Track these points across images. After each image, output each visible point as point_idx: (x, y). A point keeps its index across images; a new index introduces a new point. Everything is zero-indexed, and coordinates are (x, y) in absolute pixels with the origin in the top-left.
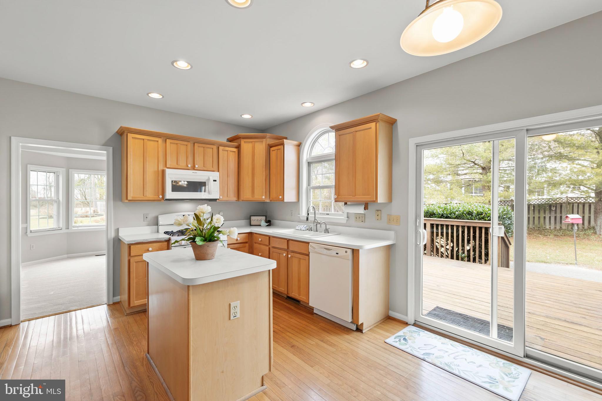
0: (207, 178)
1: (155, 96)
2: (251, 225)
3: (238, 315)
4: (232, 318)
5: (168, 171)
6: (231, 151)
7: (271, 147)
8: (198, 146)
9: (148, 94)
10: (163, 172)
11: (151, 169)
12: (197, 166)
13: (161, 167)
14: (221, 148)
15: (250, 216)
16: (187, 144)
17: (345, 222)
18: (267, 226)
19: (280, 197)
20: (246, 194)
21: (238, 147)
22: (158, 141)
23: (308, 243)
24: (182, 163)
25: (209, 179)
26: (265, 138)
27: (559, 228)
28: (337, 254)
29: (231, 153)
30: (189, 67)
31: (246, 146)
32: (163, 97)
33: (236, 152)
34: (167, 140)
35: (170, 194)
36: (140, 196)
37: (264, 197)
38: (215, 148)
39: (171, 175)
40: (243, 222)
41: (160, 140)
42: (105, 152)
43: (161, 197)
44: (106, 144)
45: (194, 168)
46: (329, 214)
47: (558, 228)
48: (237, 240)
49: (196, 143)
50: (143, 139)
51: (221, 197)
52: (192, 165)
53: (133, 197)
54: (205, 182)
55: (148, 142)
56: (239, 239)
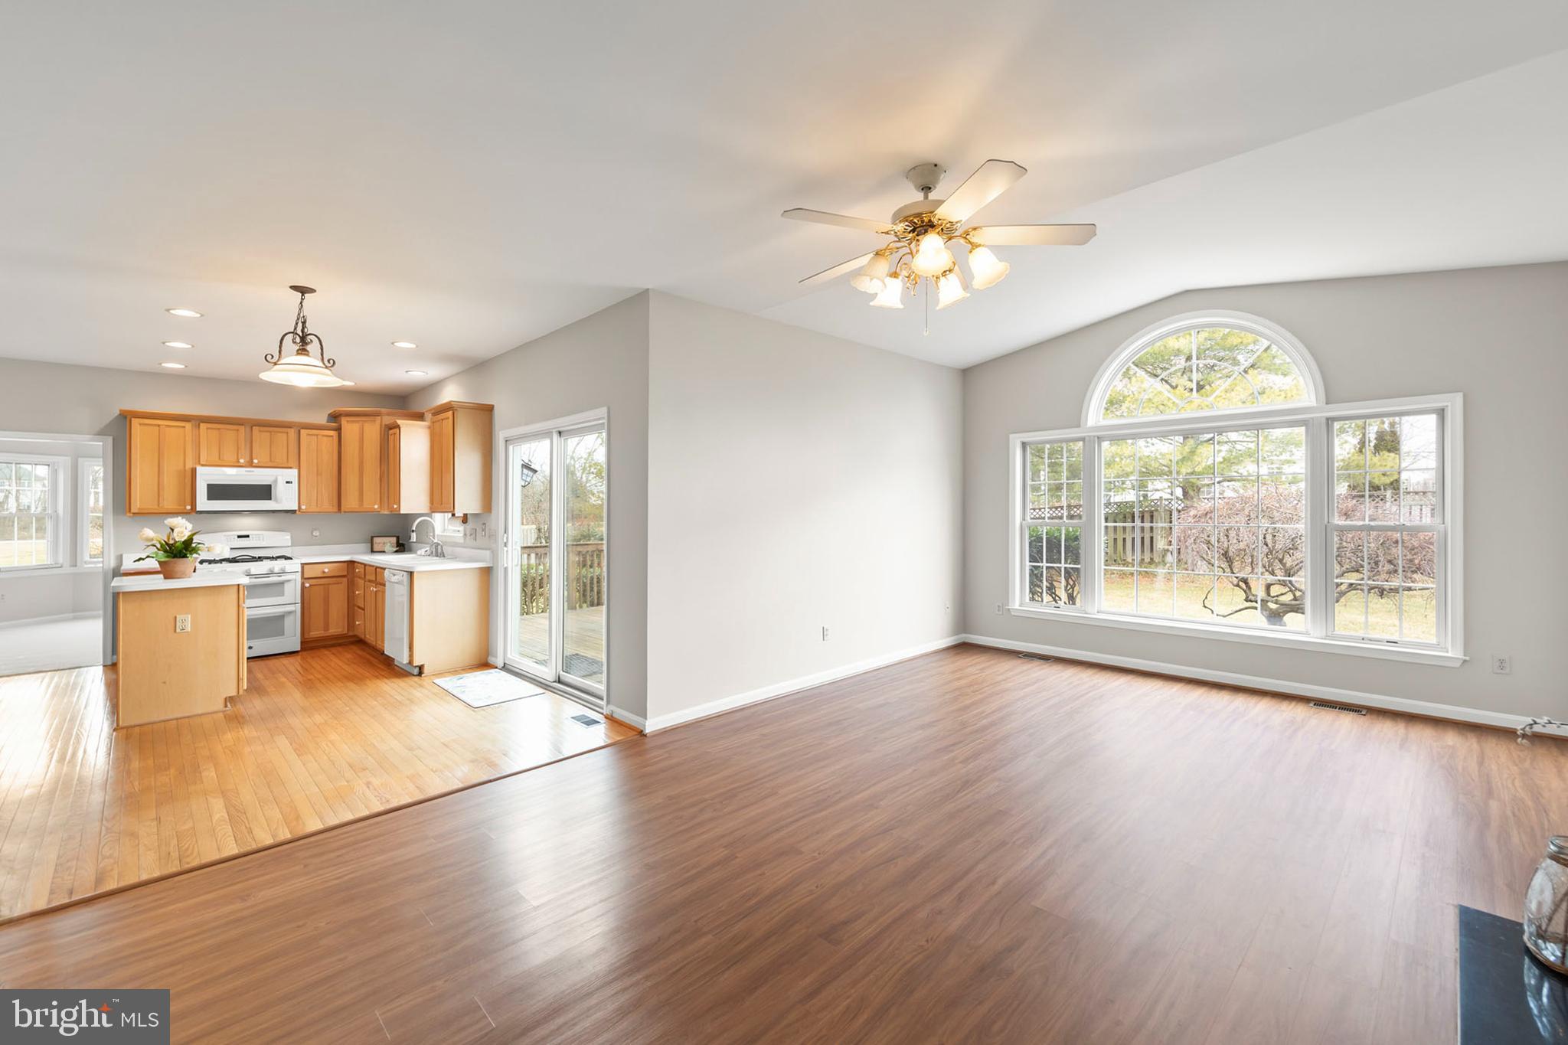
0: (273, 478)
1: (173, 365)
2: (373, 551)
3: (188, 629)
5: (200, 470)
6: (324, 436)
7: (391, 429)
8: (259, 431)
10: (194, 471)
11: (172, 467)
12: (256, 461)
13: (189, 465)
14: (303, 432)
15: (372, 538)
16: (236, 429)
18: (396, 551)
19: (395, 506)
20: (351, 501)
21: (339, 429)
22: (185, 427)
23: (384, 569)
24: (229, 456)
25: (276, 481)
27: (1149, 560)
29: (325, 438)
31: (350, 428)
32: (186, 367)
33: (334, 438)
34: (201, 424)
35: (205, 504)
36: (151, 506)
37: (376, 507)
38: (292, 432)
39: (207, 476)
40: (366, 546)
41: (188, 426)
42: (101, 443)
43: (189, 507)
44: (102, 433)
45: (250, 464)
47: (1147, 560)
48: (324, 572)
49: (255, 426)
50: (159, 426)
51: (303, 507)
52: (248, 459)
53: (139, 509)
54: (270, 485)
55: (168, 429)
56: (326, 570)
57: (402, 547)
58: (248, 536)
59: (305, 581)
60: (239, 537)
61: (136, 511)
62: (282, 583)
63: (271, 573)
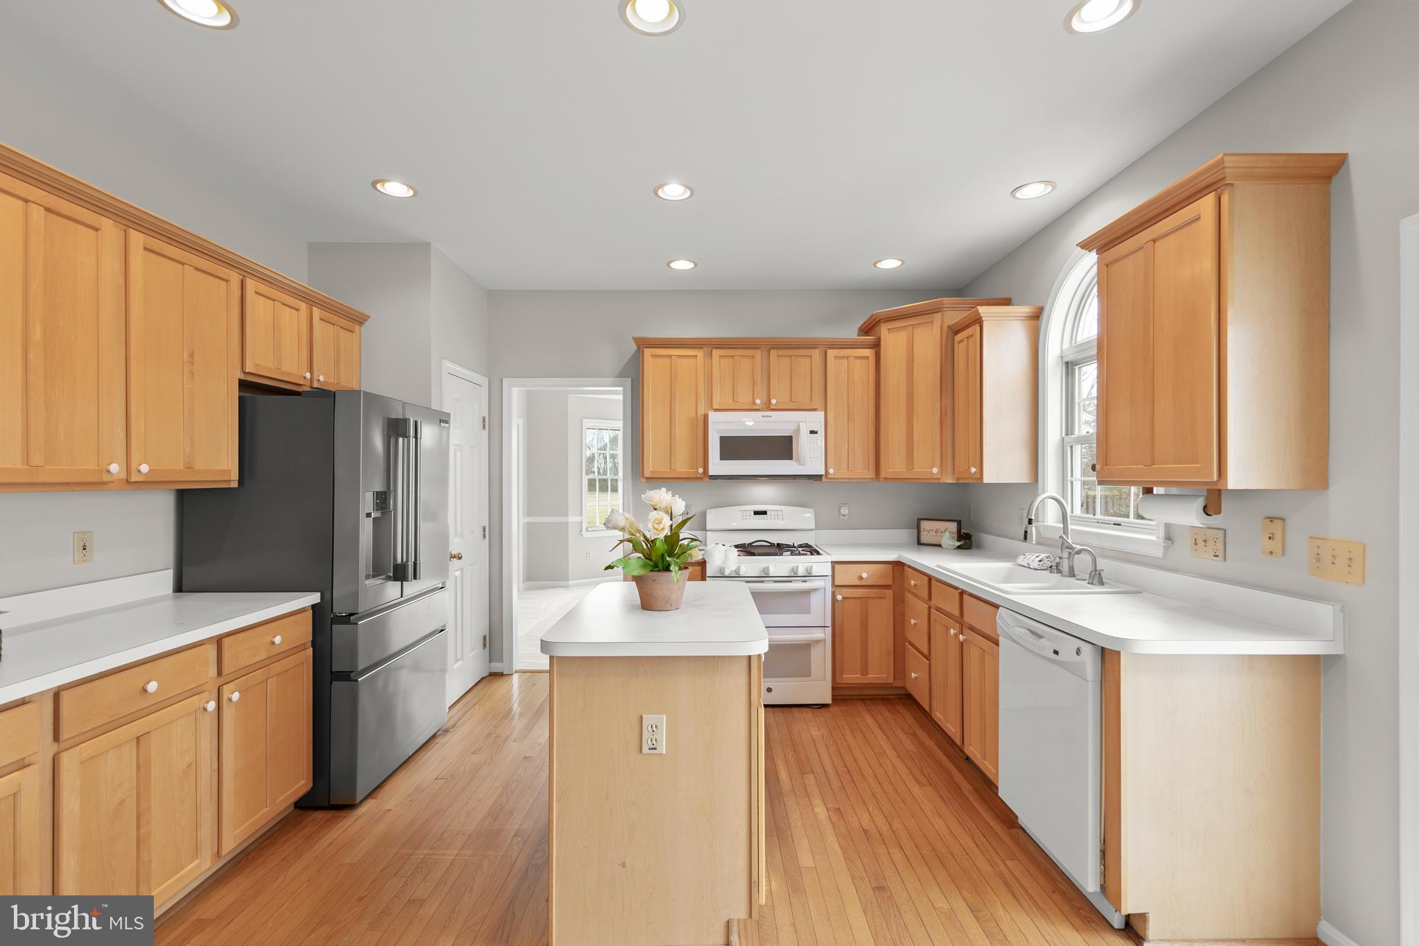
0: (794, 427)
1: (682, 265)
2: (919, 543)
3: (662, 748)
4: (645, 749)
5: (713, 416)
6: (856, 358)
7: (957, 332)
8: (778, 356)
9: (668, 264)
10: (706, 418)
11: (684, 414)
12: (774, 401)
13: (701, 412)
14: (831, 353)
15: (919, 520)
16: (752, 355)
17: (1159, 553)
18: (959, 547)
19: (973, 470)
20: (894, 464)
21: (876, 346)
22: (696, 356)
23: (997, 607)
24: (744, 398)
25: (798, 430)
26: (939, 312)
28: (1056, 652)
29: (858, 361)
30: (688, 193)
31: (893, 340)
32: (696, 265)
33: (870, 358)
34: (714, 351)
35: (718, 466)
36: (663, 469)
37: (935, 470)
38: (816, 354)
39: (723, 424)
40: (905, 535)
41: (700, 354)
42: (621, 388)
43: (701, 470)
44: (621, 375)
45: (768, 407)
46: (1120, 525)
48: (861, 578)
49: (773, 348)
50: (670, 356)
51: (831, 471)
52: (765, 399)
53: (652, 472)
54: (791, 437)
55: (680, 360)
56: (864, 575)
57: (966, 542)
58: (764, 513)
59: (837, 590)
60: (756, 513)
61: (649, 476)
62: (808, 592)
63: (793, 576)
